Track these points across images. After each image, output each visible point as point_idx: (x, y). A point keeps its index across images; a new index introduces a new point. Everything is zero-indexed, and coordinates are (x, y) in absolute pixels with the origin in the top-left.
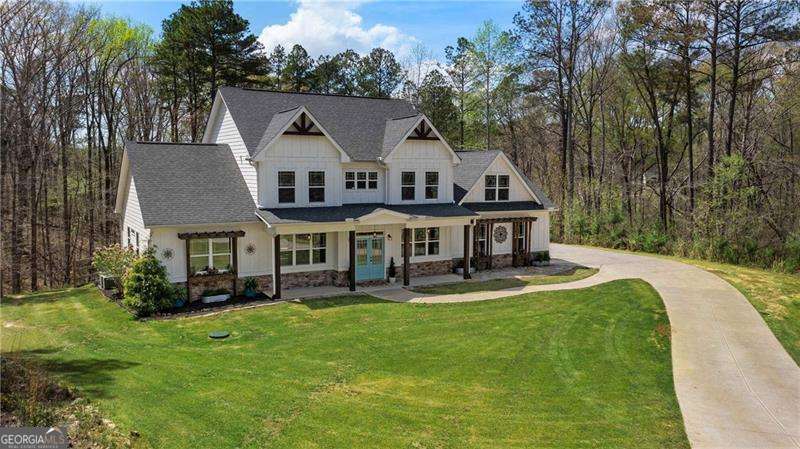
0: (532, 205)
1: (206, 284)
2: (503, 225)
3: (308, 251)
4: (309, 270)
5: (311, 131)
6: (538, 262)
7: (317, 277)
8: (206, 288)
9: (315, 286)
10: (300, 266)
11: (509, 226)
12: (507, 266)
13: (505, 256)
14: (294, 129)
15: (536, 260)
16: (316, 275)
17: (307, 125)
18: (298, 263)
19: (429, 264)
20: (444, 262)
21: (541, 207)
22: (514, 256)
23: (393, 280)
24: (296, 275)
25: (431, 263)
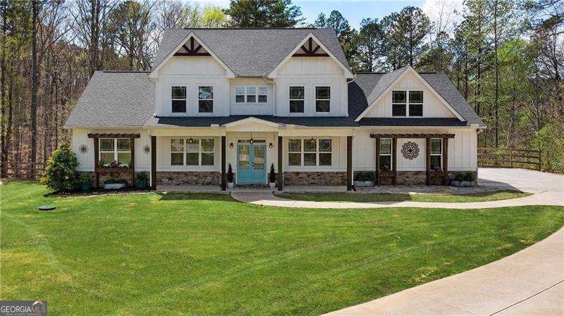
0: (454, 122)
1: (112, 174)
2: (412, 140)
3: (198, 154)
4: (197, 170)
5: (199, 52)
6: (457, 183)
7: (206, 177)
8: (111, 178)
9: (203, 184)
10: (189, 166)
11: (421, 143)
12: (419, 184)
13: (417, 173)
14: (184, 51)
15: (455, 180)
16: (205, 175)
17: (195, 48)
18: (188, 164)
19: (320, 174)
20: (337, 173)
21: (464, 124)
22: (427, 173)
23: (273, 185)
24: (186, 174)
25: (323, 173)
